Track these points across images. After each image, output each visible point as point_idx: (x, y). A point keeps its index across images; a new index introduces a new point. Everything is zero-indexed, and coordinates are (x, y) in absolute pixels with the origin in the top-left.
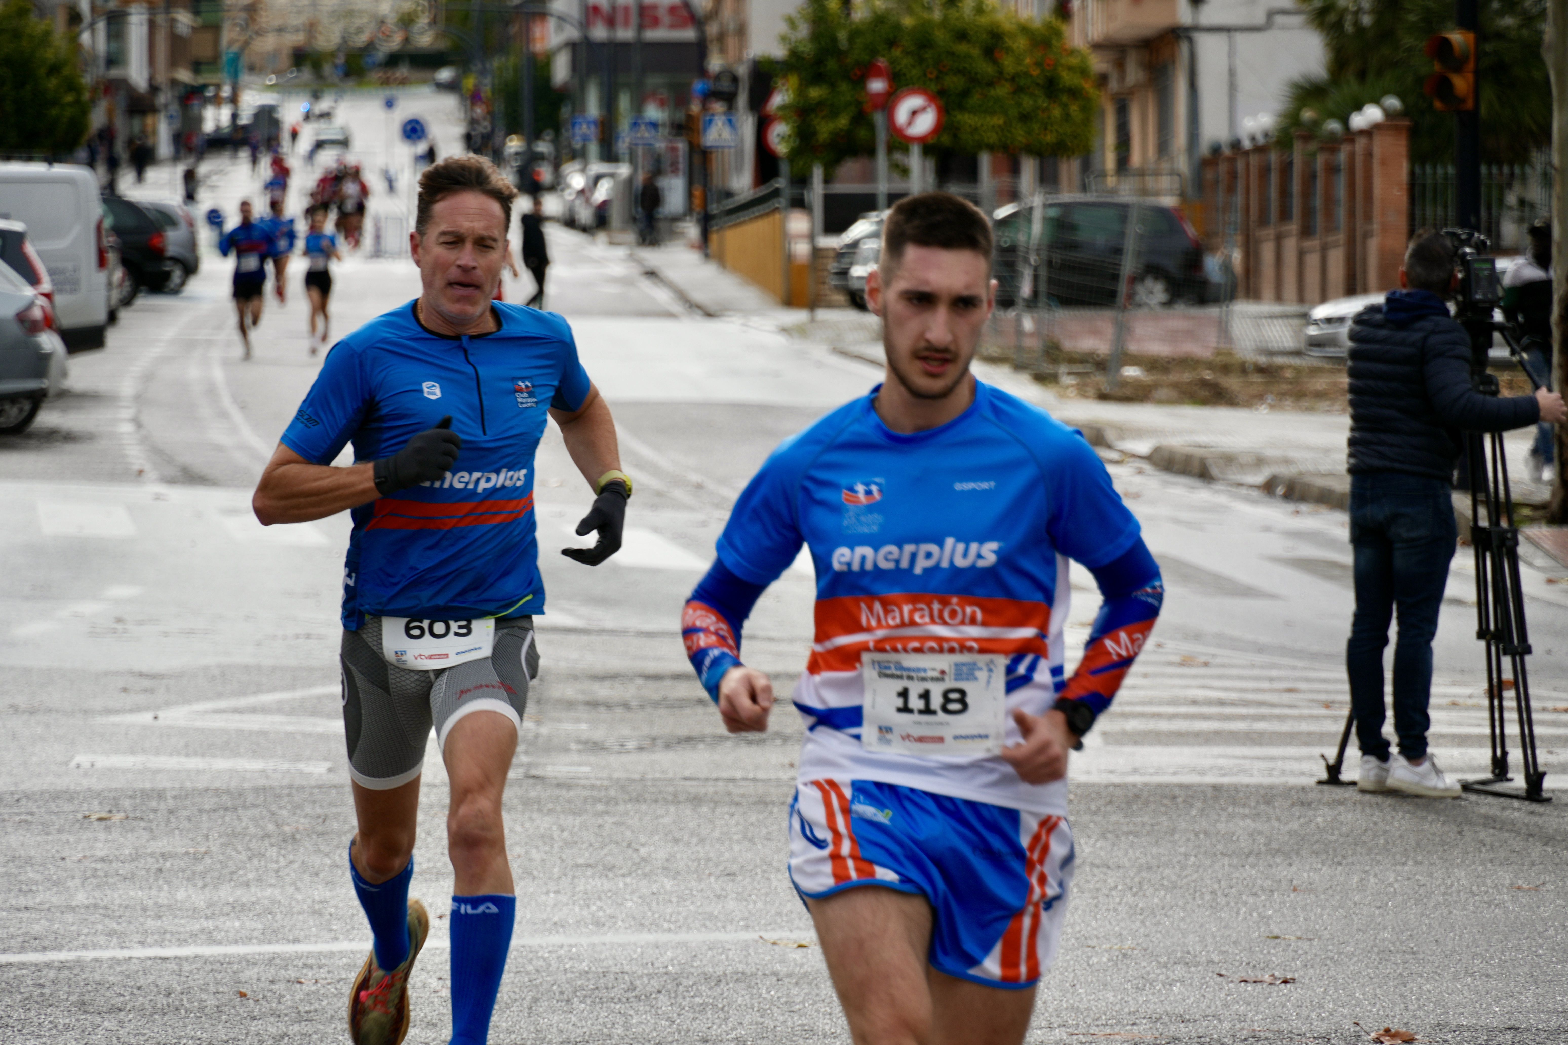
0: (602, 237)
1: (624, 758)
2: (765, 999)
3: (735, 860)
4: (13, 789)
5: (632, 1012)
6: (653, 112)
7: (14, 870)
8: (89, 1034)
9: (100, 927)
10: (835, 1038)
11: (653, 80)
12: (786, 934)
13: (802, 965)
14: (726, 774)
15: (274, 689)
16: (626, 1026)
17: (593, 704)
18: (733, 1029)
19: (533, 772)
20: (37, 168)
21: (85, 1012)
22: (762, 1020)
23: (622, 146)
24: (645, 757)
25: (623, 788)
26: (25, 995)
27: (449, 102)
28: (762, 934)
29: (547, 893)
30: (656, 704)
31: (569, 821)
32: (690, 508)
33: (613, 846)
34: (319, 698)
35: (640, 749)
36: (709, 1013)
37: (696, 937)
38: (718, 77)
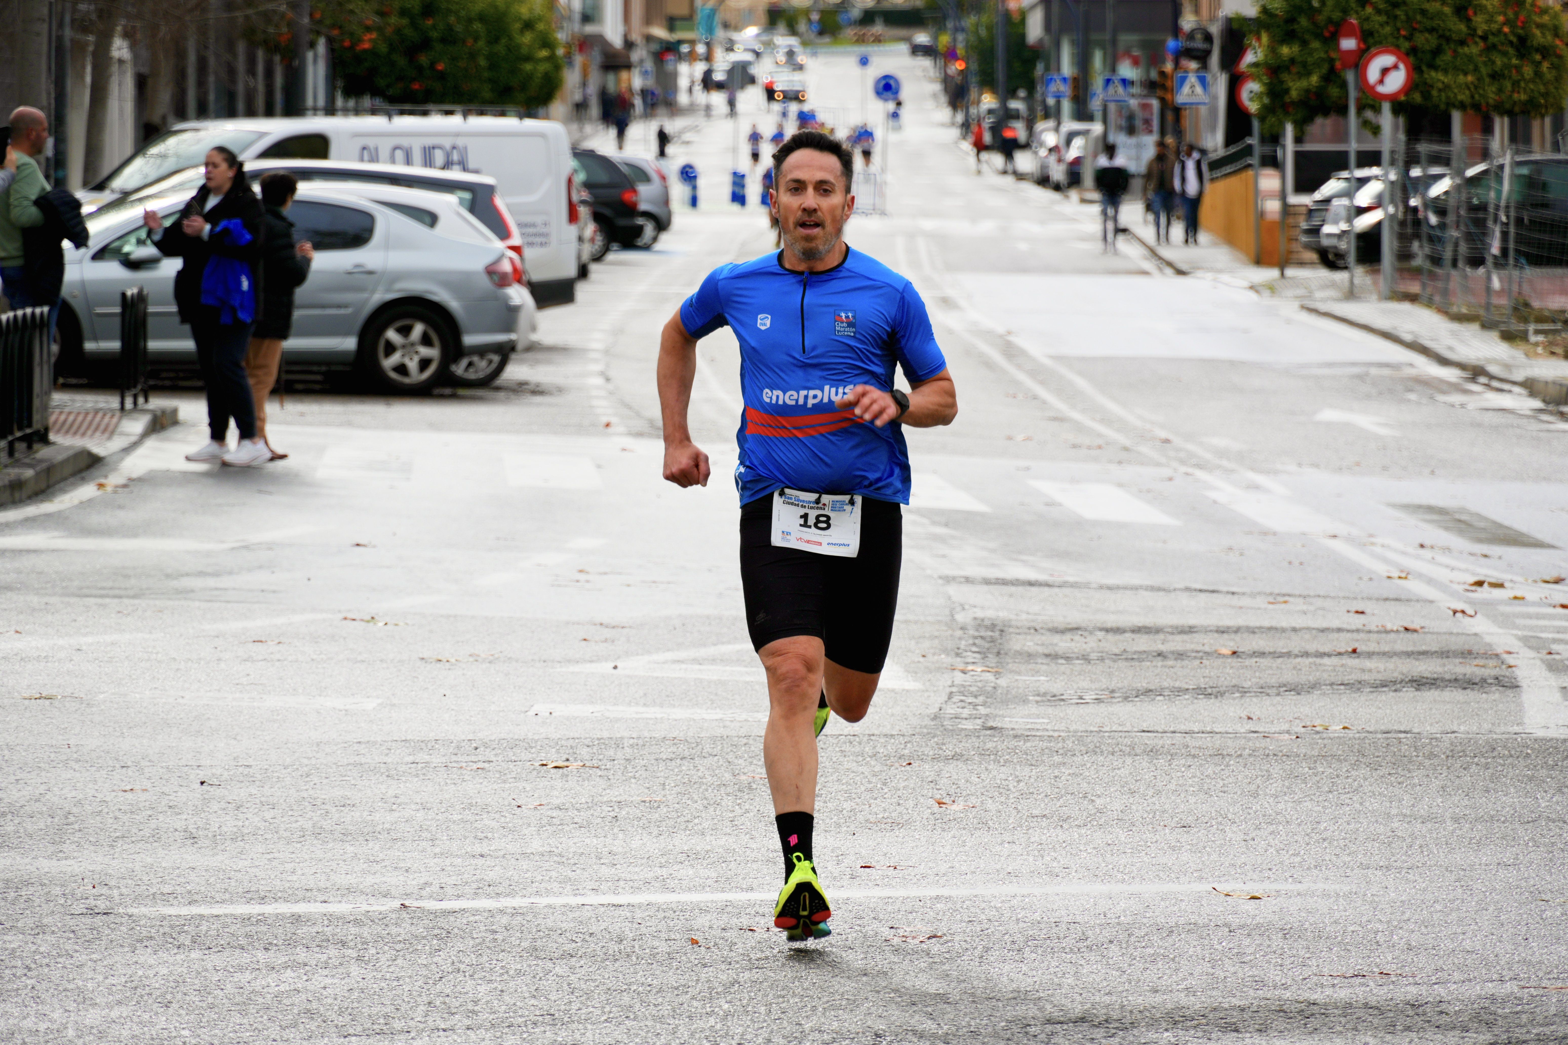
0: (1074, 195)
1: (1081, 709)
2: (1216, 950)
3: (1190, 812)
4: (471, 737)
5: (1083, 962)
6: (1127, 70)
7: (471, 818)
8: (540, 979)
9: (554, 874)
10: (1285, 989)
11: (1124, 39)
12: (1239, 886)
13: (1254, 917)
14: (1183, 728)
15: (735, 640)
16: (1077, 975)
17: (1053, 657)
18: (1183, 980)
19: (991, 723)
20: (510, 123)
21: (537, 958)
22: (1214, 971)
23: (1095, 104)
24: (1102, 709)
25: (1080, 739)
26: (477, 941)
27: (926, 65)
28: (1216, 885)
29: (1002, 843)
30: (1116, 657)
31: (1024, 771)
32: (1158, 464)
33: (1069, 796)
35: (1098, 700)
36: (1160, 963)
37: (1150, 889)
38: (1191, 36)
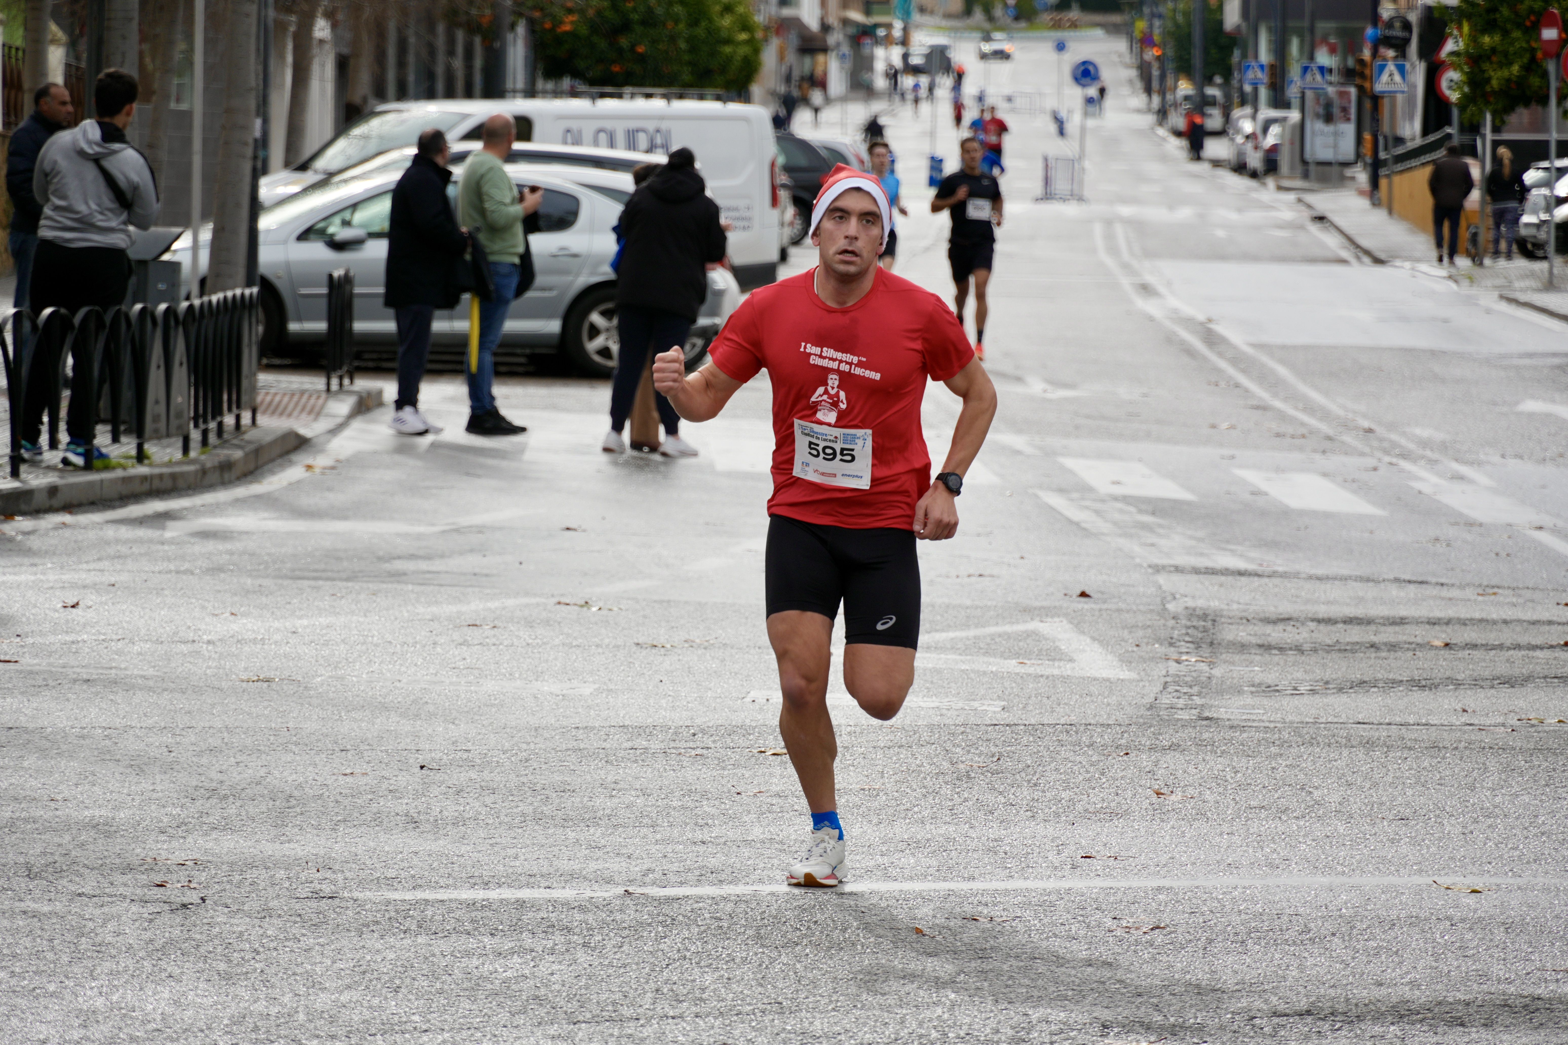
0: (1271, 182)
1: (1296, 701)
2: (1439, 943)
3: (1408, 804)
4: (689, 723)
5: (1306, 954)
6: (1324, 58)
7: (691, 804)
8: (767, 967)
9: (776, 862)
10: (1510, 983)
11: (1322, 26)
12: (1459, 879)
13: (1475, 911)
14: (1398, 719)
15: (949, 628)
16: (1301, 968)
17: (1266, 647)
18: (1407, 973)
19: (1207, 714)
20: (711, 106)
21: (762, 946)
22: (1437, 964)
23: (1293, 92)
24: (1317, 700)
25: (1297, 731)
26: (702, 928)
27: (1121, 45)
28: (1436, 878)
29: (1221, 834)
30: (1329, 649)
31: (1241, 763)
32: (1362, 454)
33: (1287, 788)
34: (993, 637)
35: (1313, 692)
36: (1384, 956)
37: (1370, 881)
38: (1390, 24)
